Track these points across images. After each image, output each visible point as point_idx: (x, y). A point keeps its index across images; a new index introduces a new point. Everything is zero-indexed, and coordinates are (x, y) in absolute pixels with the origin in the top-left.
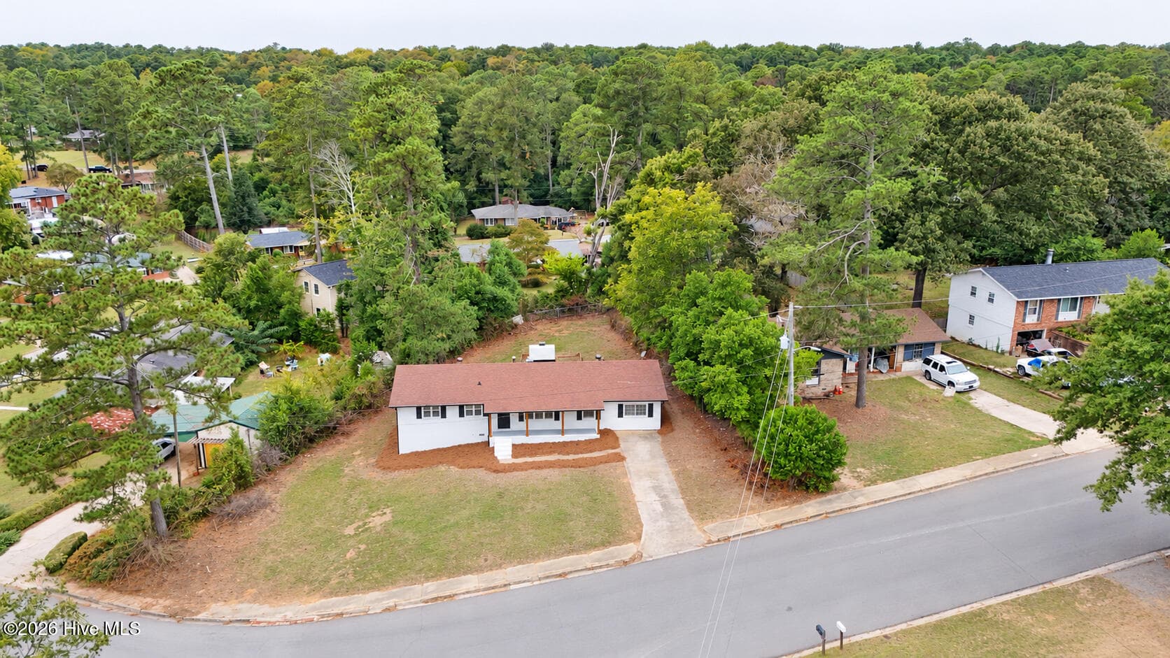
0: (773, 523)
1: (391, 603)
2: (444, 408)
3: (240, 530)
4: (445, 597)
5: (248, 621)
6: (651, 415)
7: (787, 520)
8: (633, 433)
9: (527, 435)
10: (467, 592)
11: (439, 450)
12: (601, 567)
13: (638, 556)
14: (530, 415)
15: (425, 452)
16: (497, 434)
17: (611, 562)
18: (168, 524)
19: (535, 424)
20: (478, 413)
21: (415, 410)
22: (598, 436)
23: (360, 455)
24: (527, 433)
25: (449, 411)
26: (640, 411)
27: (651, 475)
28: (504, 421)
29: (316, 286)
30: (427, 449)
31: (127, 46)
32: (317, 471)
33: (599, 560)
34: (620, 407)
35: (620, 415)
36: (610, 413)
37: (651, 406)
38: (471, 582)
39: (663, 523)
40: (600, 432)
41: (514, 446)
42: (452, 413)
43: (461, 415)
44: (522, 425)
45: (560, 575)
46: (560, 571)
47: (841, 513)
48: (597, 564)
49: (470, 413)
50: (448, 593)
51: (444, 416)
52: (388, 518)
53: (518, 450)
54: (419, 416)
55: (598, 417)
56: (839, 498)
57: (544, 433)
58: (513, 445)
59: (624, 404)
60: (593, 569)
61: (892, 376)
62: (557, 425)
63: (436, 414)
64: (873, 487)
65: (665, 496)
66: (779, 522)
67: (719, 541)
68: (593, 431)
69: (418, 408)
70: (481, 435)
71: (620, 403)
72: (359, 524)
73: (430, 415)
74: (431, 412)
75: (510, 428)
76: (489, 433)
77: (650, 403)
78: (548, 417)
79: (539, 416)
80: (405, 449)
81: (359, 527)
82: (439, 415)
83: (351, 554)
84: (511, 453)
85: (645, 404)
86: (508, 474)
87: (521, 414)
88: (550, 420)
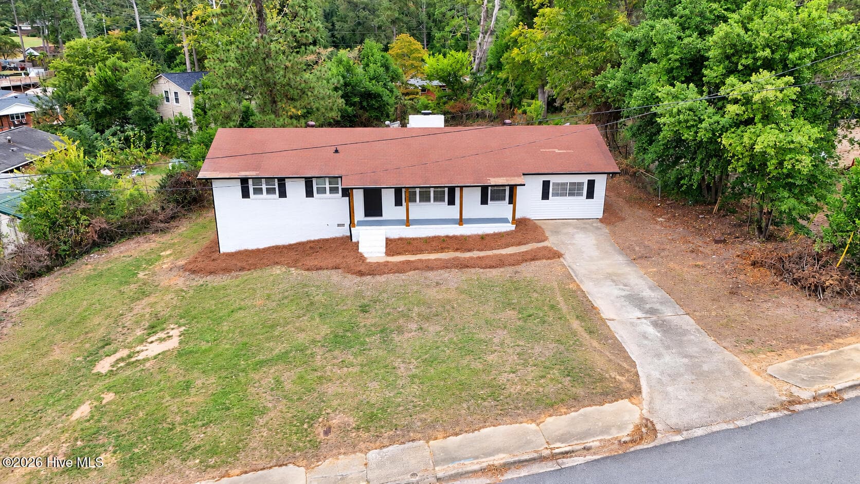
2: (282, 182)
6: (590, 195)
8: (565, 222)
9: (408, 225)
11: (277, 247)
13: (647, 429)
14: (411, 194)
15: (258, 250)
16: (361, 223)
19: (419, 210)
20: (334, 190)
21: (238, 184)
22: (512, 227)
23: (168, 256)
24: (408, 222)
25: (290, 186)
26: (574, 190)
27: (614, 278)
28: (373, 206)
30: (262, 246)
34: (546, 185)
35: (545, 196)
36: (530, 192)
37: (591, 184)
39: (670, 359)
40: (515, 220)
41: (389, 241)
42: (296, 189)
43: (309, 193)
44: (399, 213)
45: (483, 473)
46: (484, 463)
49: (322, 191)
51: (283, 194)
52: (173, 343)
53: (393, 246)
54: (246, 194)
55: (512, 201)
57: (433, 223)
58: (387, 239)
59: (553, 179)
60: (554, 457)
62: (452, 212)
63: (270, 191)
65: (652, 311)
67: (815, 398)
68: (505, 220)
69: (244, 181)
70: (339, 225)
71: (546, 178)
72: (124, 353)
73: (262, 193)
74: (264, 187)
75: (381, 215)
76: (352, 224)
77: (591, 177)
78: (439, 198)
79: (425, 198)
80: (227, 245)
81: (122, 359)
82: (275, 193)
83: (84, 410)
84: (384, 250)
85: (584, 179)
86: (378, 278)
87: (398, 191)
88: (442, 203)
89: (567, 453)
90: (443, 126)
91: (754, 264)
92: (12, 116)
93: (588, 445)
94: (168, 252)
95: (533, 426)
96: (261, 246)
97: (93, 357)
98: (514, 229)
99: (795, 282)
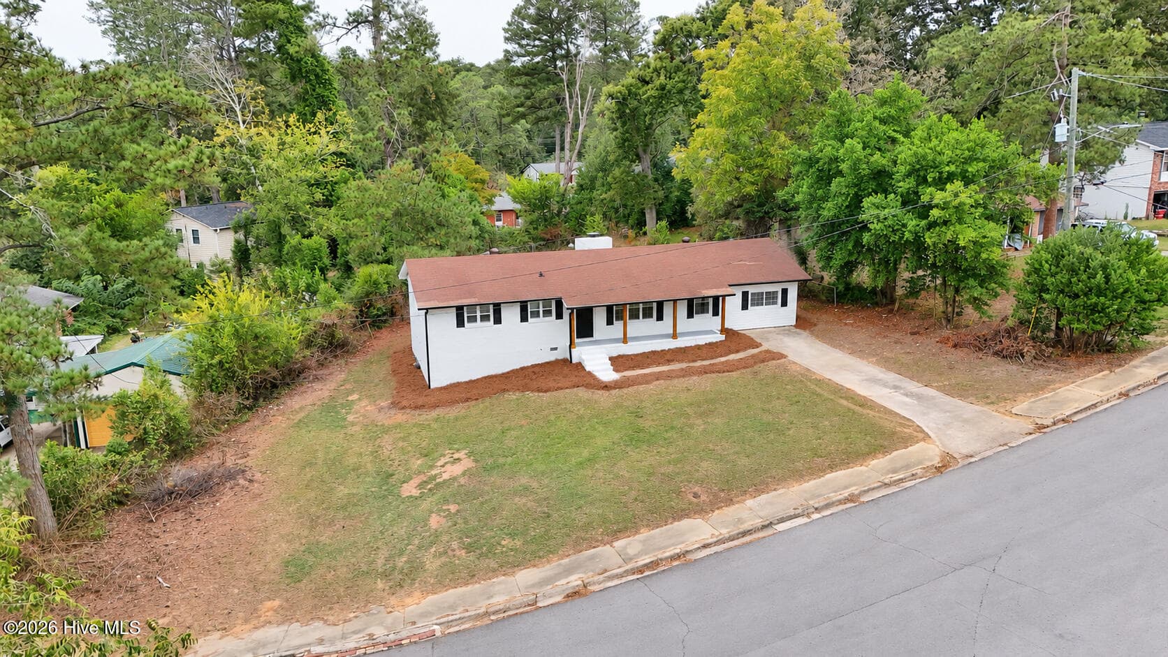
0: (1117, 390)
1: (575, 580)
2: (497, 307)
3: (198, 513)
4: (672, 559)
6: (784, 304)
9: (628, 342)
10: (705, 546)
12: (904, 480)
14: (622, 312)
15: (469, 383)
17: (916, 470)
18: (58, 518)
20: (547, 313)
21: (454, 312)
22: (723, 337)
23: (360, 399)
24: (625, 340)
25: (505, 313)
26: (770, 298)
29: (195, 232)
34: (745, 294)
35: (745, 307)
36: (733, 305)
37: (785, 292)
38: (699, 529)
40: (724, 330)
41: (612, 358)
42: (511, 315)
43: (524, 318)
44: (614, 331)
48: (896, 476)
49: (536, 314)
50: (674, 552)
51: (498, 320)
52: (467, 464)
53: (618, 362)
54: (460, 324)
55: (717, 312)
58: (609, 356)
59: (751, 290)
62: (664, 327)
63: (485, 318)
65: (898, 387)
67: (1054, 424)
68: (711, 332)
69: (460, 309)
70: (552, 349)
71: (745, 289)
72: (420, 478)
73: (476, 321)
74: (478, 314)
75: (594, 336)
76: (572, 345)
77: (784, 286)
78: (648, 314)
79: (634, 315)
80: (439, 379)
81: (426, 483)
82: (489, 320)
83: (438, 520)
84: (611, 367)
85: (778, 288)
86: (625, 391)
87: (609, 309)
88: (651, 319)
89: (902, 479)
90: (611, 247)
91: (955, 346)
93: (914, 472)
95: (863, 468)
96: (474, 378)
98: (724, 339)
99: (996, 354)
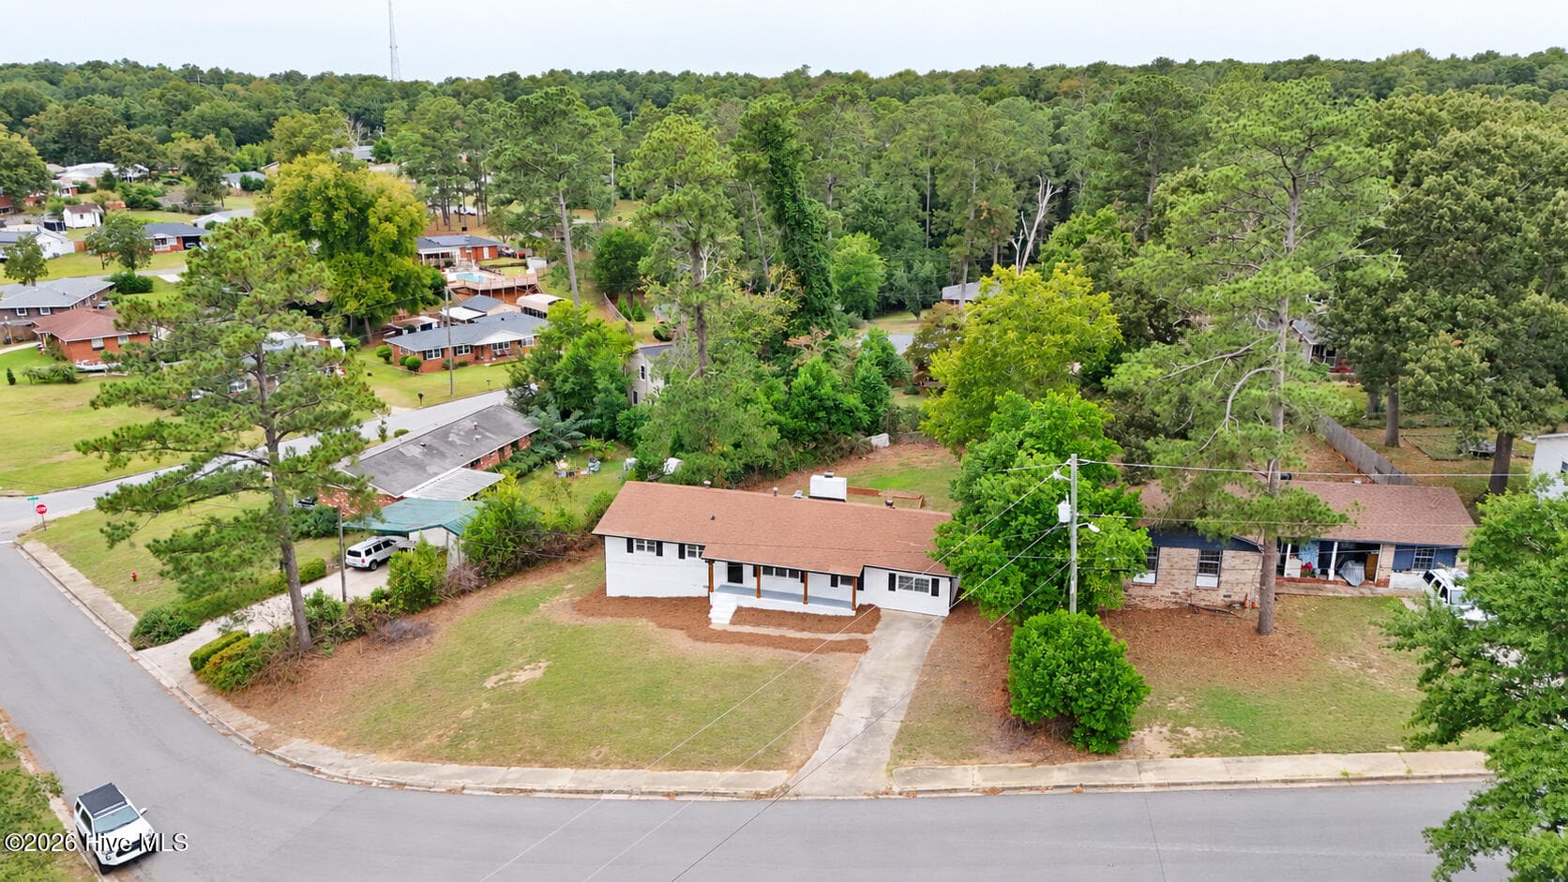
0: (989, 785)
1: (459, 783)
2: (660, 544)
4: (521, 791)
5: (312, 769)
6: (935, 593)
7: (1013, 784)
8: (905, 616)
9: (756, 596)
12: (724, 794)
13: (781, 791)
14: (768, 570)
15: (636, 599)
16: (723, 588)
17: (741, 791)
19: (768, 582)
21: (624, 543)
22: (853, 613)
23: (570, 590)
24: (758, 594)
25: (665, 547)
26: (920, 586)
27: (883, 680)
28: (735, 574)
30: (639, 596)
31: (651, 73)
32: (509, 601)
33: (725, 785)
34: (892, 577)
35: (892, 587)
36: (876, 583)
37: (936, 583)
38: (564, 778)
39: (847, 752)
40: (855, 607)
41: (737, 608)
42: (670, 551)
43: (682, 555)
44: (754, 582)
45: (668, 795)
46: (672, 789)
47: (1104, 790)
48: (722, 790)
49: (691, 555)
50: (529, 787)
51: (660, 553)
52: (537, 674)
53: (742, 614)
54: (630, 549)
55: (859, 587)
56: (1115, 767)
57: (780, 596)
59: (896, 573)
61: (1366, 591)
62: (800, 589)
63: (650, 549)
64: (1186, 761)
65: (879, 714)
66: (999, 784)
67: (900, 793)
68: (845, 605)
69: (630, 541)
70: (704, 587)
72: (503, 676)
73: (643, 550)
74: (646, 545)
75: (741, 582)
76: (711, 588)
77: (935, 578)
78: (794, 574)
80: (612, 591)
81: (502, 680)
82: (654, 551)
83: (468, 713)
84: (730, 617)
85: (928, 578)
86: (714, 645)
87: (755, 567)
88: (796, 579)
92: (495, 345)
93: (737, 792)
94: (570, 586)
97: (485, 674)
98: (849, 613)
